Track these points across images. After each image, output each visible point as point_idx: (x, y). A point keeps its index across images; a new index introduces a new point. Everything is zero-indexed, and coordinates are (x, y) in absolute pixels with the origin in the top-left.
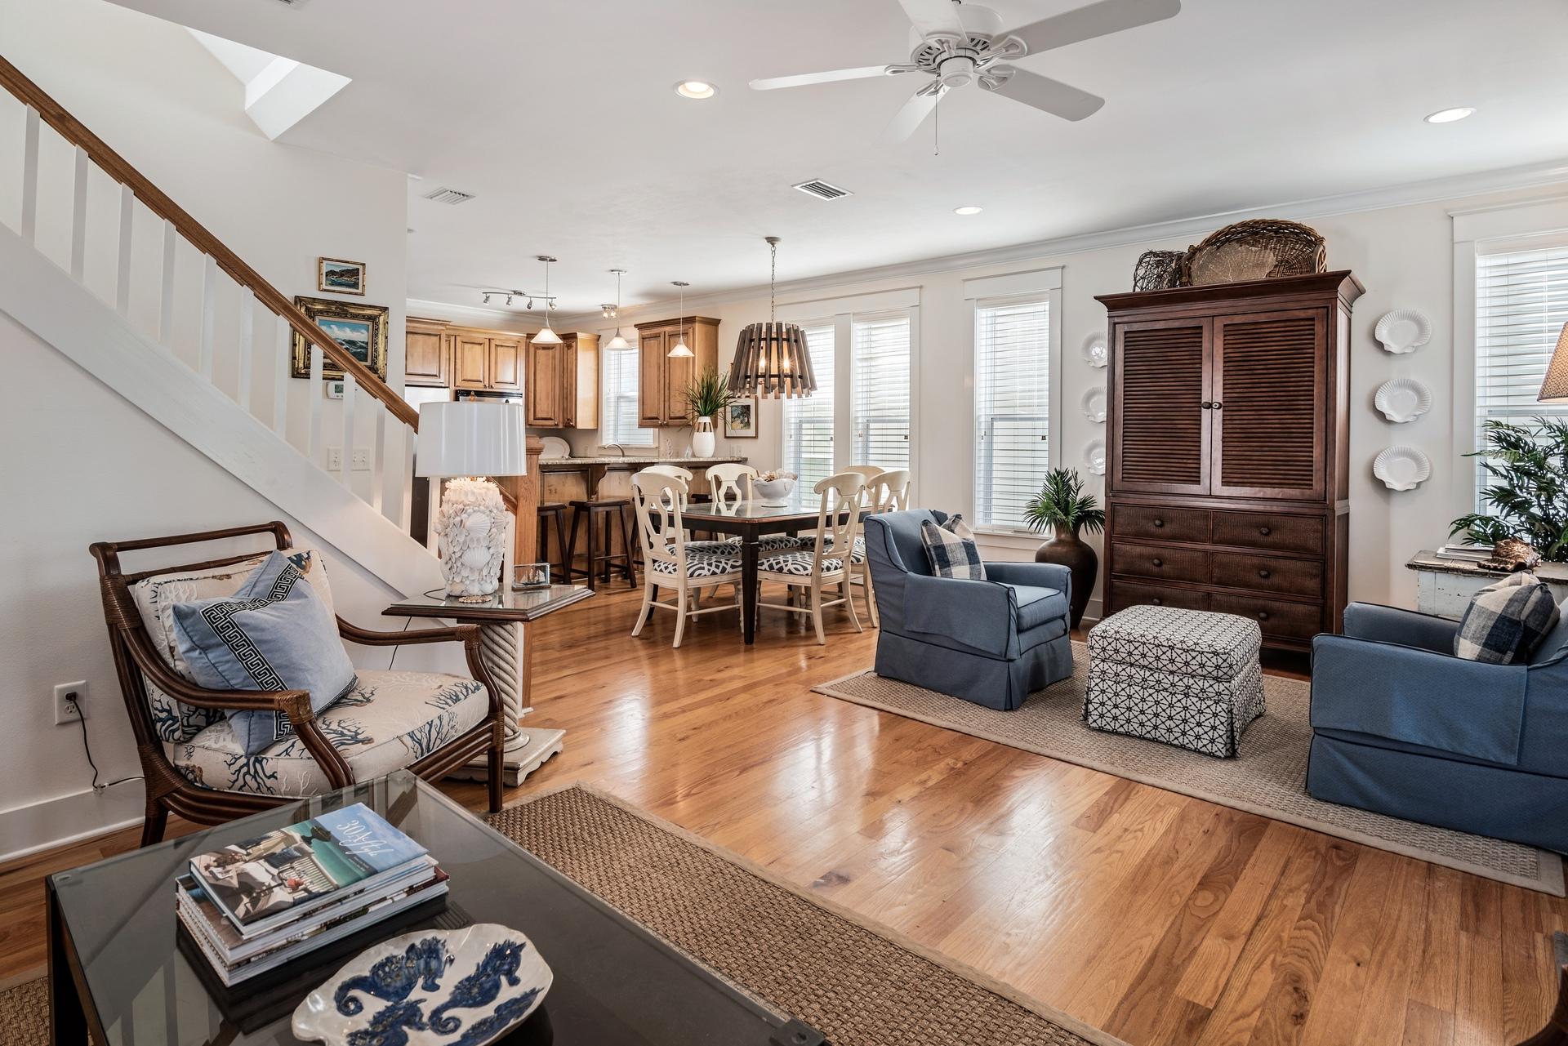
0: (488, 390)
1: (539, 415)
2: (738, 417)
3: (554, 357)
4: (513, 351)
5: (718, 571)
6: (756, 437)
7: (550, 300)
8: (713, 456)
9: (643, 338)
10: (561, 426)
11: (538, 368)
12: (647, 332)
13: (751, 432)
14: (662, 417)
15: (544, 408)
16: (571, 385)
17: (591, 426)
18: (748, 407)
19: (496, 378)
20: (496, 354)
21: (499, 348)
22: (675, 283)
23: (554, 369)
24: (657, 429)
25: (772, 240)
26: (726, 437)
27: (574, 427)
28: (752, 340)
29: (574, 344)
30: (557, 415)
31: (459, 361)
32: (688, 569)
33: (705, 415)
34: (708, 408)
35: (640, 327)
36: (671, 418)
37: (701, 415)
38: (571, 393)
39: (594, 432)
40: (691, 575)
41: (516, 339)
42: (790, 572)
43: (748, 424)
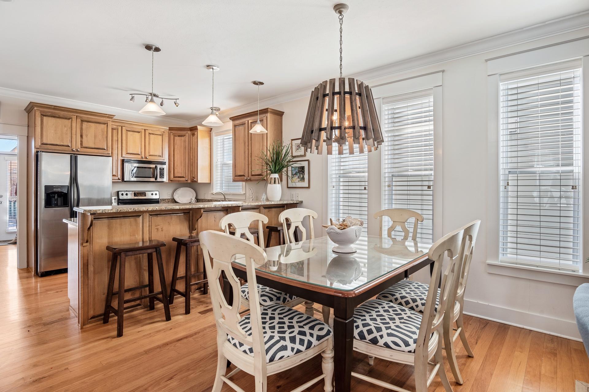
0: (144, 160)
1: (176, 175)
2: (296, 174)
3: (185, 141)
4: (160, 137)
5: (302, 348)
6: (309, 187)
7: (175, 100)
8: (280, 200)
9: (235, 126)
10: (189, 181)
11: (176, 147)
12: (237, 122)
13: (305, 184)
14: (246, 175)
15: (179, 171)
16: (195, 157)
17: (207, 181)
18: (303, 168)
19: (149, 153)
20: (149, 139)
21: (151, 135)
22: (255, 83)
23: (185, 148)
24: (244, 183)
25: (339, 8)
26: (288, 187)
27: (196, 182)
28: (325, 95)
29: (196, 133)
30: (187, 175)
31: (124, 142)
32: (267, 351)
33: (275, 173)
34: (277, 168)
35: (233, 119)
36: (252, 175)
37: (272, 173)
38: (194, 162)
39: (209, 185)
40: (272, 360)
41: (163, 130)
42: (386, 345)
43: (303, 179)
